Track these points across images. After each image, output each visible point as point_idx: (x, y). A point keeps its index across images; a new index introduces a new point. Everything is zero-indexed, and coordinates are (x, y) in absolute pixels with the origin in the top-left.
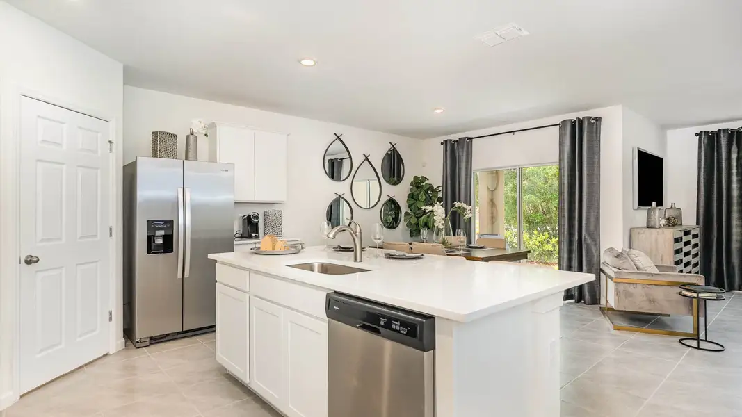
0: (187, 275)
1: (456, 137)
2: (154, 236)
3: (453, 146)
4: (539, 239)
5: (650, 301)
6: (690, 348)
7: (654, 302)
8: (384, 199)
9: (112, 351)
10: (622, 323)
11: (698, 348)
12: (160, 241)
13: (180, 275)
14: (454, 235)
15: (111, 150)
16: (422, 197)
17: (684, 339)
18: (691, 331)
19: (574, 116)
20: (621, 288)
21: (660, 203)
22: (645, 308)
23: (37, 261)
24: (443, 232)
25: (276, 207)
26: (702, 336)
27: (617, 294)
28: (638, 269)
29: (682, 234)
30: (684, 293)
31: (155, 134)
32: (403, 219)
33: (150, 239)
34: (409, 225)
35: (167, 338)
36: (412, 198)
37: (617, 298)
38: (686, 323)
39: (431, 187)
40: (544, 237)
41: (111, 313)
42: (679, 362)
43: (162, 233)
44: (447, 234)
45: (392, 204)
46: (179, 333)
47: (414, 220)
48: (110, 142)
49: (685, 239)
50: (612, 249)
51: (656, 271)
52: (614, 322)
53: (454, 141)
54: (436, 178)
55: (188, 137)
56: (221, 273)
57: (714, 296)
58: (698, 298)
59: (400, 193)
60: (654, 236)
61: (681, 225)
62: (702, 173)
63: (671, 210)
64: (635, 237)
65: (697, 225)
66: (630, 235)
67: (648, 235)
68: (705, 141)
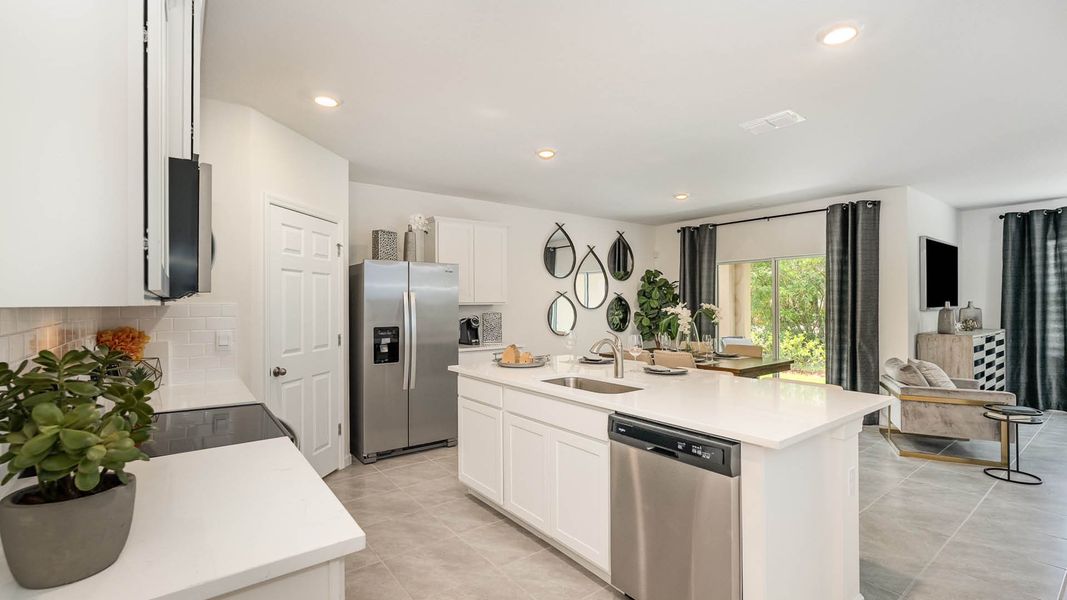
0: (412, 386)
1: (696, 223)
2: (380, 344)
3: (692, 234)
4: (792, 342)
5: (946, 423)
6: (998, 480)
7: (951, 424)
8: (612, 297)
9: (341, 466)
10: (909, 448)
11: (1009, 480)
12: (385, 350)
13: (405, 387)
14: (701, 341)
15: (339, 253)
16: (656, 294)
17: (989, 469)
18: (998, 459)
19: (846, 200)
20: (909, 407)
21: (954, 303)
22: (940, 430)
23: (284, 374)
24: (688, 338)
25: (494, 310)
26: (1013, 466)
27: (905, 413)
28: (930, 384)
29: (983, 342)
30: (990, 414)
31: (376, 233)
32: (632, 321)
33: (377, 347)
34: (640, 327)
35: (393, 454)
36: (644, 295)
37: (904, 418)
38: (992, 449)
39: (666, 283)
40: (799, 340)
41: (340, 426)
42: (986, 496)
43: (388, 340)
44: (693, 339)
45: (620, 303)
46: (404, 449)
47: (646, 321)
48: (339, 245)
49: (988, 347)
50: (896, 359)
51: (953, 387)
52: (900, 446)
53: (695, 228)
54: (672, 273)
55: (406, 233)
56: (463, 386)
57: (1028, 419)
58: (1008, 421)
59: (629, 290)
60: (948, 344)
61: (981, 328)
62: (1009, 265)
63: (968, 310)
64: (923, 344)
65: (1002, 328)
66: (917, 342)
67: (940, 342)
68: (1013, 225)
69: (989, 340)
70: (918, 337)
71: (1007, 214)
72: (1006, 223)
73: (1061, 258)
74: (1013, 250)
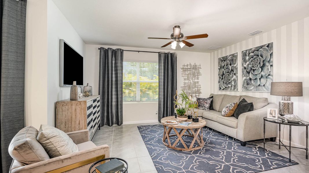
29: (92, 103)
49: (94, 105)
60: (74, 107)
61: (92, 95)
62: (101, 69)
63: (87, 87)
64: (59, 109)
65: (99, 94)
66: (56, 108)
67: (69, 107)
68: (103, 53)
69: (94, 101)
70: (56, 105)
71: (101, 48)
72: (100, 51)
73: (116, 68)
74: (103, 62)
